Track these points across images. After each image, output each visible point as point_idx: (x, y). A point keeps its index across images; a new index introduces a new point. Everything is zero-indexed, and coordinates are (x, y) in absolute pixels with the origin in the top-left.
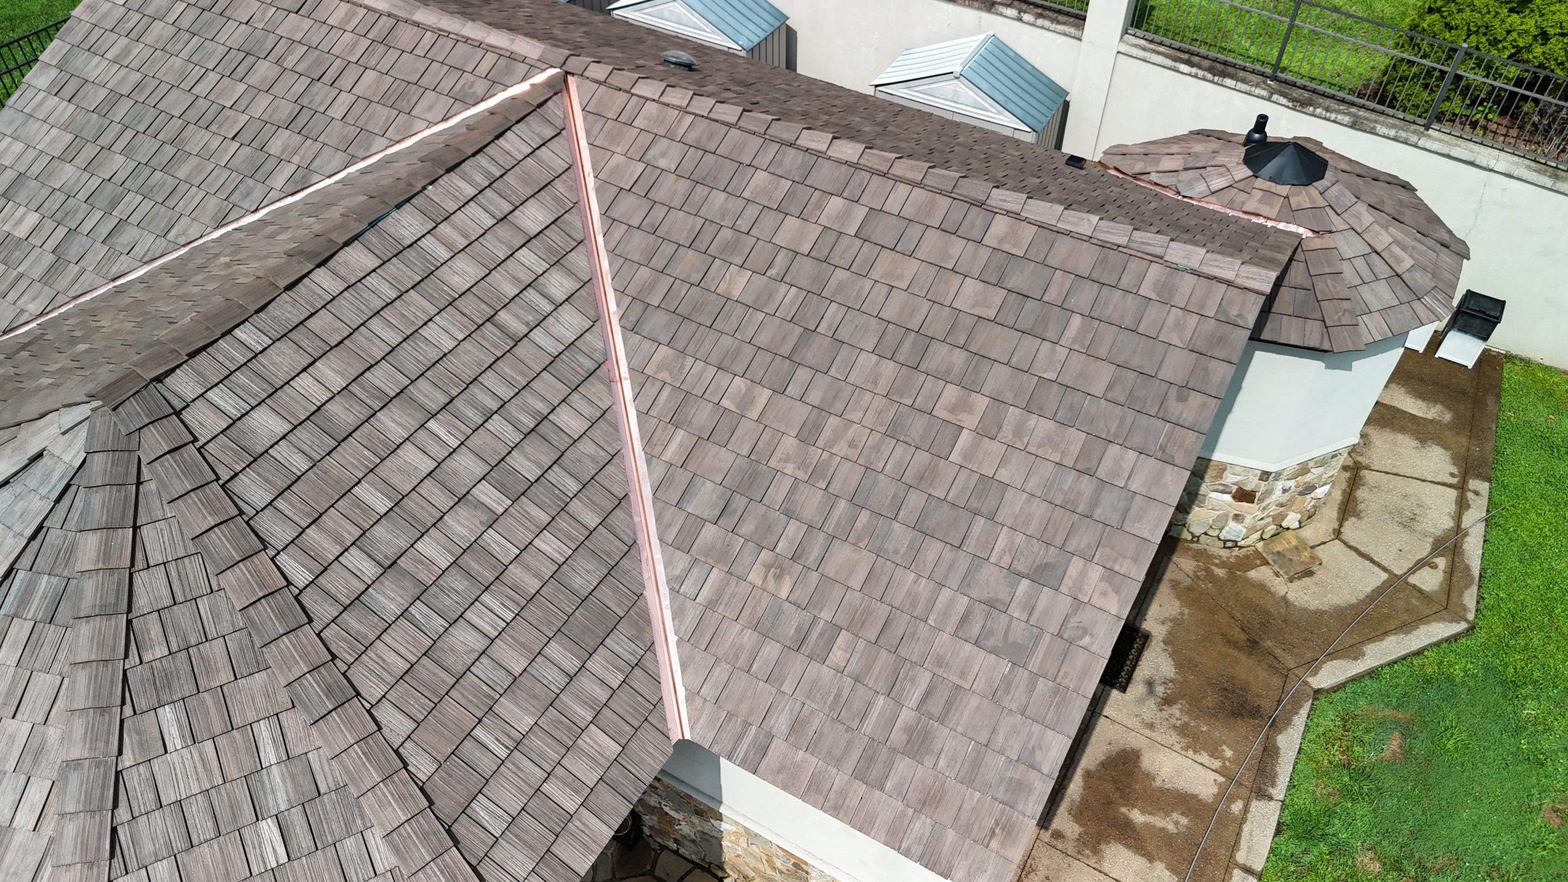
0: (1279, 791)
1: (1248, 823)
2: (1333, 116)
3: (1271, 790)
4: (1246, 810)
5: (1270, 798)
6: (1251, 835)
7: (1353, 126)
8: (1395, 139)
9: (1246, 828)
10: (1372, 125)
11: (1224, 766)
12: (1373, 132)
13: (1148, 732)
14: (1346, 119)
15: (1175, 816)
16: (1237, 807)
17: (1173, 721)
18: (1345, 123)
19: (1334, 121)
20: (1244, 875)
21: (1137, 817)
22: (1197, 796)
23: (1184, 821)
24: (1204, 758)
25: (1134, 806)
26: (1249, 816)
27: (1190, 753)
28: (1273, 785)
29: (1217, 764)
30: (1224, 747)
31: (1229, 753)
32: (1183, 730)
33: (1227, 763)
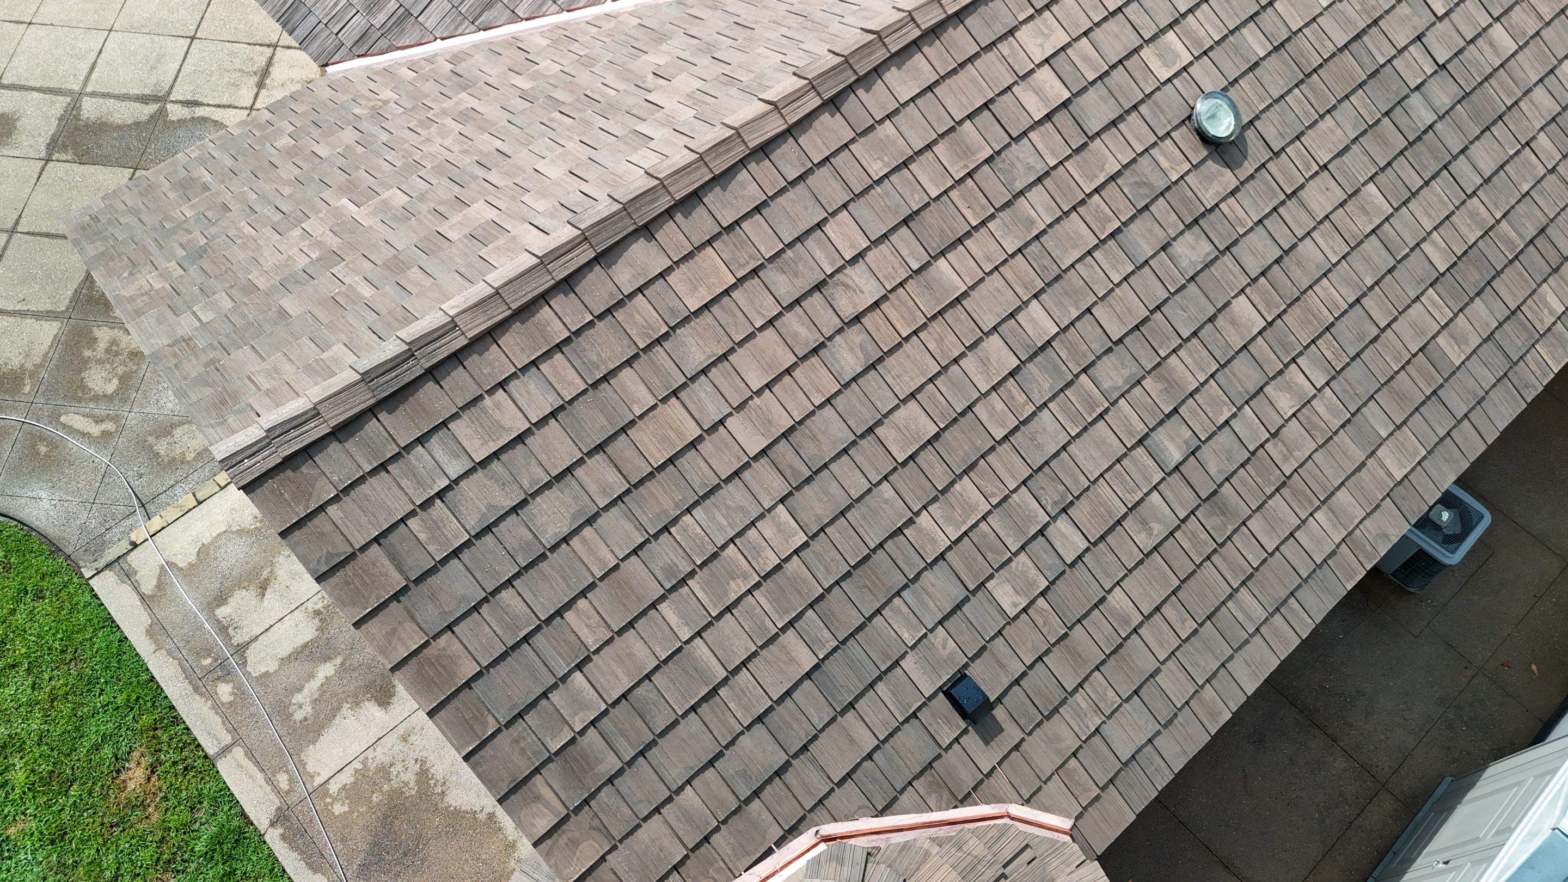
0: (273, 838)
1: (263, 782)
3: (280, 831)
4: (276, 790)
5: (272, 824)
6: (251, 777)
9: (260, 776)
11: (326, 794)
13: (401, 730)
15: (308, 709)
16: (283, 780)
17: (399, 767)
20: (223, 744)
21: (326, 670)
22: (314, 743)
23: (299, 716)
24: (346, 778)
25: (336, 672)
26: (268, 788)
27: (357, 765)
28: (283, 837)
29: (333, 788)
30: (346, 809)
31: (338, 809)
32: (384, 771)
33: (328, 800)
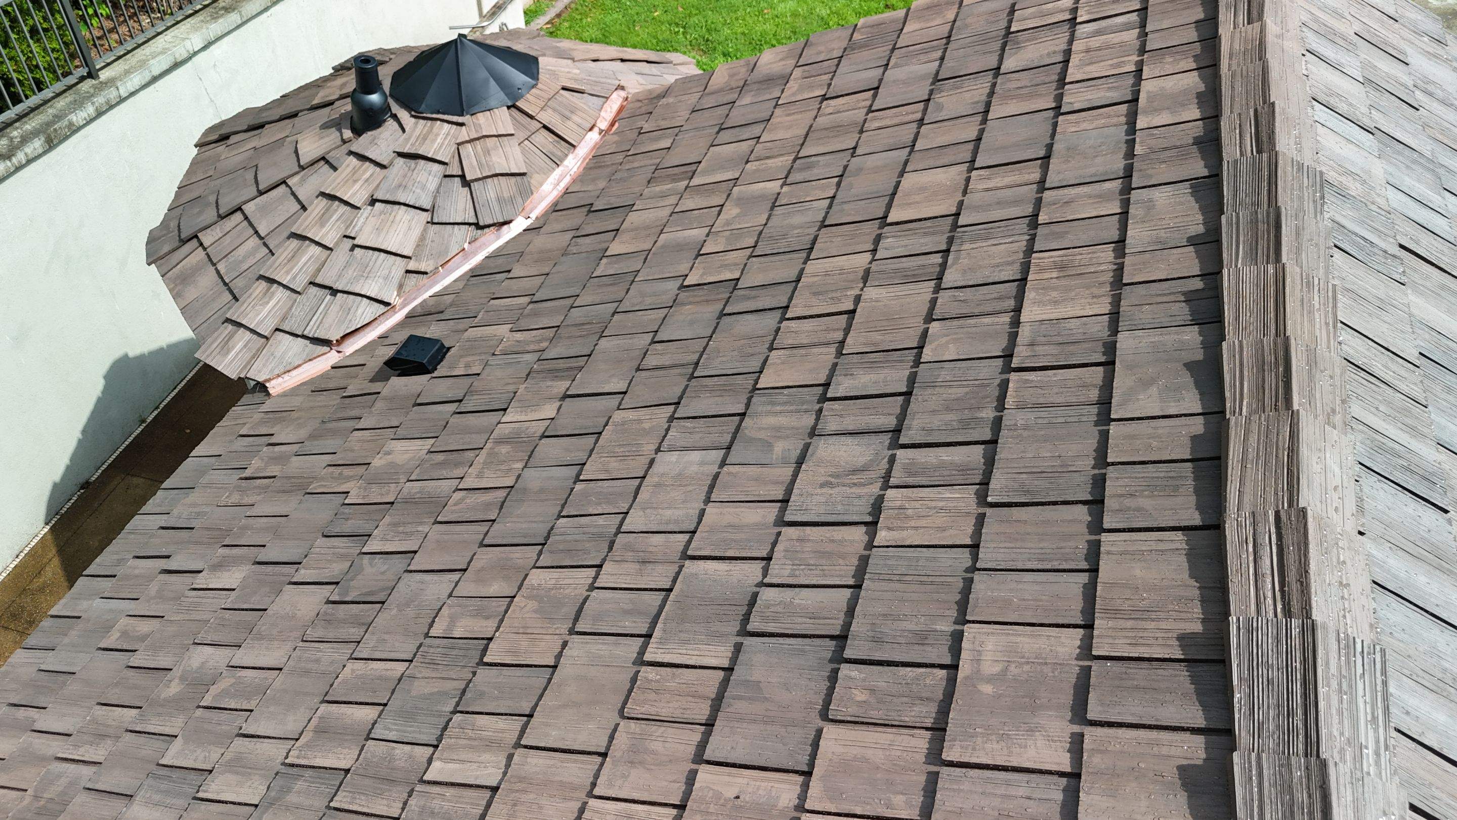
2: (20, 157)
7: (51, 144)
8: (100, 114)
10: (65, 123)
12: (74, 130)
14: (37, 145)
18: (40, 151)
19: (29, 161)
